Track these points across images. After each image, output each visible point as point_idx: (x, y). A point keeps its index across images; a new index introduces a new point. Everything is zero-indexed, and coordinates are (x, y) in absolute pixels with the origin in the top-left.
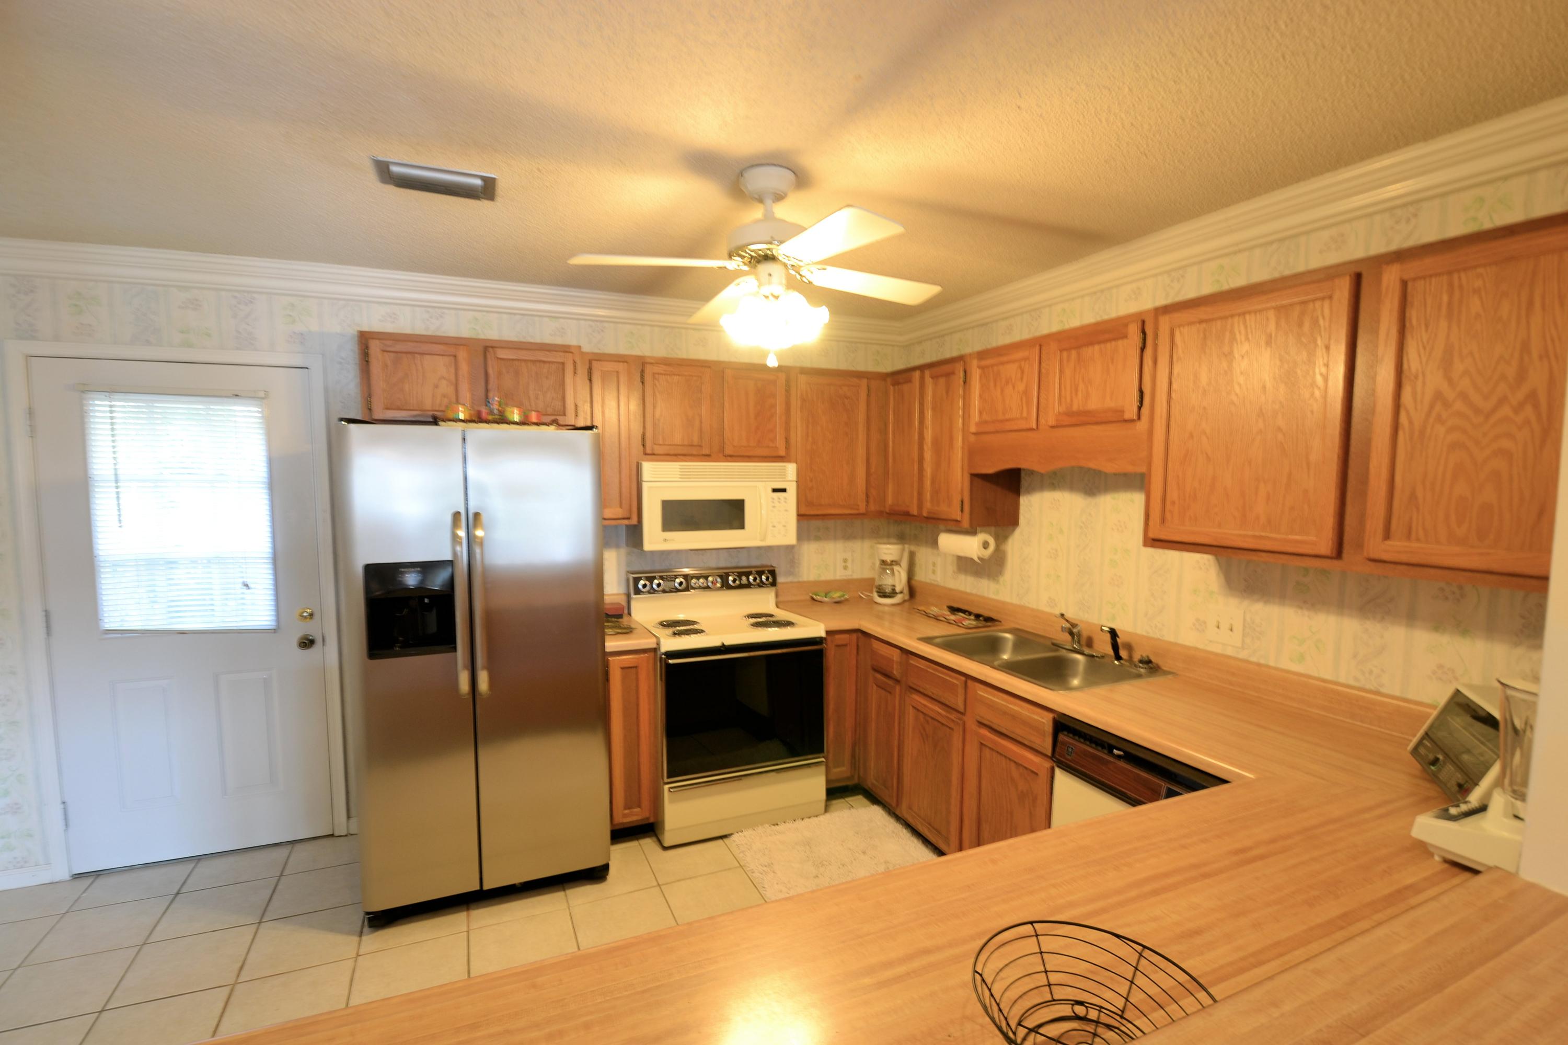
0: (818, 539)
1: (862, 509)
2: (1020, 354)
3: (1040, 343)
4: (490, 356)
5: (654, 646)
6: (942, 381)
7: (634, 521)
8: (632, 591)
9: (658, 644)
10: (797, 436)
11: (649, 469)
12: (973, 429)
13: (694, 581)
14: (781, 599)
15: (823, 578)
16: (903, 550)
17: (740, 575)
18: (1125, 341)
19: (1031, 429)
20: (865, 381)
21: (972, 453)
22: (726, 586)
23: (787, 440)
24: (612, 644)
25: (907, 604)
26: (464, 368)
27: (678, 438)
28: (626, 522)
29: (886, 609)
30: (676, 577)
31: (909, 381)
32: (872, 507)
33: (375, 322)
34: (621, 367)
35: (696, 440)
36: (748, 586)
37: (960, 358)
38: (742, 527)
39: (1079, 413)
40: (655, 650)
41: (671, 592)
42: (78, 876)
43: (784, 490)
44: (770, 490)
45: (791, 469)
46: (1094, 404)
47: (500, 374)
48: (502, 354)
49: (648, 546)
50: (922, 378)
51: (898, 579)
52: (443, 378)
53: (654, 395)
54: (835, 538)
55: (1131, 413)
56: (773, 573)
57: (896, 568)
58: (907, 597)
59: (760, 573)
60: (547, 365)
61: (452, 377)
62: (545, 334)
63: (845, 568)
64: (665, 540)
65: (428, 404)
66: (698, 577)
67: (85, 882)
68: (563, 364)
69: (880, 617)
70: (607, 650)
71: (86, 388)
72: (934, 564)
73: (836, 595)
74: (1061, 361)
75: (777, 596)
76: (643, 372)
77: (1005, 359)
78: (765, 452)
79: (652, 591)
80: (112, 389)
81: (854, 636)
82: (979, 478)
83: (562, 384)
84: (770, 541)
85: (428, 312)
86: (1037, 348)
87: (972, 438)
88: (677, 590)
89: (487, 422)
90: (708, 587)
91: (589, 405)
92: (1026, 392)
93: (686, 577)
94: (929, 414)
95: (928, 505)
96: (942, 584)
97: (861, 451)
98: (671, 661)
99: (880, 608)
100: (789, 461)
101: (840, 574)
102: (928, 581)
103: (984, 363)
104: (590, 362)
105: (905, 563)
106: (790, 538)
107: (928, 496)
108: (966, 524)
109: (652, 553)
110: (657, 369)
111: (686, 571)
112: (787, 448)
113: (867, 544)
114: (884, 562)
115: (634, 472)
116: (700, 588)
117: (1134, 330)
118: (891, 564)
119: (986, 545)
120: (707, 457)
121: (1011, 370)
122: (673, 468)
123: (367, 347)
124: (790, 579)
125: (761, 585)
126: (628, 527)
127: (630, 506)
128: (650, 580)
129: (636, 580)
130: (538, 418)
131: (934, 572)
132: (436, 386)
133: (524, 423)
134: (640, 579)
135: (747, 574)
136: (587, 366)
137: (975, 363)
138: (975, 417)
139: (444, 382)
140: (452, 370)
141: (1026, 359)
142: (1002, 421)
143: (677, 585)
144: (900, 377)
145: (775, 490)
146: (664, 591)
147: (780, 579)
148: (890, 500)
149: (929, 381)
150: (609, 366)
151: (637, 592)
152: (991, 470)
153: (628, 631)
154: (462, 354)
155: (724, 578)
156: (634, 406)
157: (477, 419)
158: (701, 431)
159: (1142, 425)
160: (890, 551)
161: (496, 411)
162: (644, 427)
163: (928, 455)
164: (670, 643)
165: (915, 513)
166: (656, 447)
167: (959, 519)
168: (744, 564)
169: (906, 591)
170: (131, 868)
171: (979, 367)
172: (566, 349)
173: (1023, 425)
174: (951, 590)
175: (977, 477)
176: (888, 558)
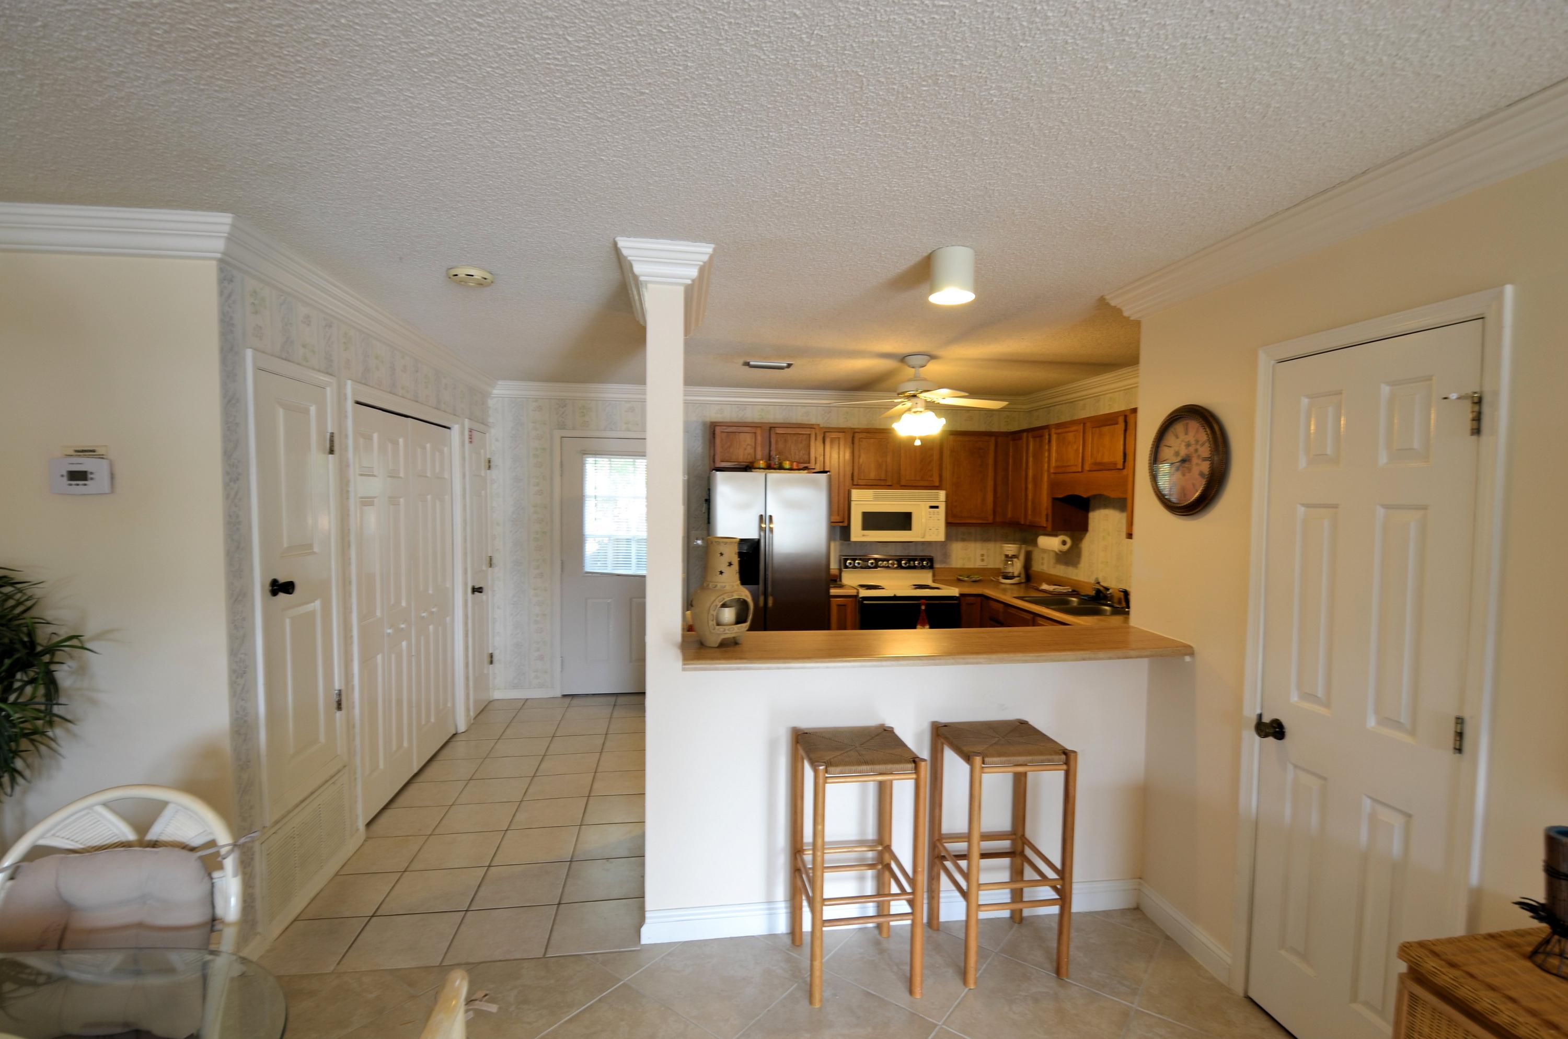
0: (963, 540)
1: (990, 519)
2: (1074, 428)
3: (1084, 422)
4: (772, 432)
5: (855, 594)
6: (1038, 439)
7: (846, 524)
8: (842, 567)
9: (858, 593)
10: (947, 474)
11: (856, 494)
12: (1052, 471)
13: (880, 563)
14: (936, 578)
15: (966, 566)
16: (1020, 549)
17: (909, 560)
18: (1118, 426)
19: (1078, 472)
20: (993, 439)
21: (1053, 485)
22: (900, 567)
23: (941, 476)
24: (833, 591)
25: (1023, 585)
26: (759, 438)
27: (873, 475)
28: (841, 524)
29: (1008, 586)
30: (870, 559)
31: (1020, 438)
32: (998, 519)
33: (714, 415)
34: (841, 435)
35: (883, 477)
36: (914, 567)
37: (1046, 427)
38: (910, 529)
39: (1100, 464)
40: (856, 596)
41: (865, 568)
42: (565, 696)
43: (937, 507)
44: (928, 507)
45: (942, 494)
46: (1106, 460)
47: (777, 442)
48: (779, 431)
49: (854, 538)
50: (1027, 437)
51: (1016, 567)
52: (748, 445)
53: (859, 451)
54: (976, 540)
55: (1120, 466)
56: (931, 560)
57: (1015, 560)
58: (1023, 581)
59: (922, 560)
60: (801, 436)
61: (753, 445)
62: (797, 416)
63: (983, 560)
64: (863, 536)
65: (741, 458)
66: (883, 560)
67: (568, 700)
68: (810, 435)
69: (1004, 591)
70: (831, 594)
71: (586, 453)
72: (1043, 559)
73: (976, 577)
74: (1092, 433)
75: (934, 575)
76: (853, 437)
77: (1067, 430)
78: (926, 484)
79: (854, 567)
80: (596, 453)
81: (979, 599)
82: (1056, 501)
83: (809, 446)
84: (928, 538)
85: (738, 407)
86: (1082, 425)
87: (1052, 476)
88: (870, 568)
89: (775, 469)
90: (888, 567)
91: (822, 457)
92: (1077, 450)
93: (875, 559)
94: (1031, 459)
95: (1030, 517)
96: (1047, 572)
97: (990, 483)
98: (865, 602)
99: (1003, 586)
100: (941, 489)
101: (978, 564)
102: (1039, 570)
103: (1060, 431)
104: (825, 433)
105: (1022, 557)
106: (941, 537)
107: (1030, 512)
108: (1049, 529)
109: (855, 542)
110: (861, 435)
111: (876, 556)
112: (941, 481)
113: (998, 545)
114: (1007, 556)
115: (847, 495)
116: (883, 567)
117: (1121, 420)
118: (1011, 558)
119: (1064, 543)
120: (890, 487)
121: (1070, 437)
122: (869, 493)
123: (714, 431)
124: (943, 566)
125: (923, 567)
126: (842, 527)
127: (844, 515)
128: (854, 560)
129: (846, 560)
130: (797, 466)
131: (1042, 564)
132: (745, 449)
133: (791, 469)
134: (847, 559)
135: (914, 560)
136: (822, 436)
137: (1053, 431)
138: (1053, 464)
139: (749, 447)
140: (754, 440)
141: (1076, 431)
142: (1066, 466)
143: (869, 565)
144: (1016, 435)
145: (932, 507)
146: (862, 568)
147: (937, 565)
148: (1009, 515)
149: (1031, 440)
150: (834, 435)
151: (846, 567)
152: (1060, 496)
153: (841, 586)
154: (759, 431)
155: (899, 561)
156: (848, 455)
157: (769, 467)
158: (886, 471)
159: (1125, 472)
160: (1010, 549)
161: (777, 463)
162: (853, 469)
163: (1030, 486)
164: (864, 593)
165: (1023, 523)
166: (860, 481)
167: (1045, 525)
168: (913, 554)
169: (1023, 576)
170: (587, 695)
171: (1056, 433)
172: (811, 427)
173: (1074, 469)
174: (1051, 575)
175: (1055, 500)
176: (1010, 553)
